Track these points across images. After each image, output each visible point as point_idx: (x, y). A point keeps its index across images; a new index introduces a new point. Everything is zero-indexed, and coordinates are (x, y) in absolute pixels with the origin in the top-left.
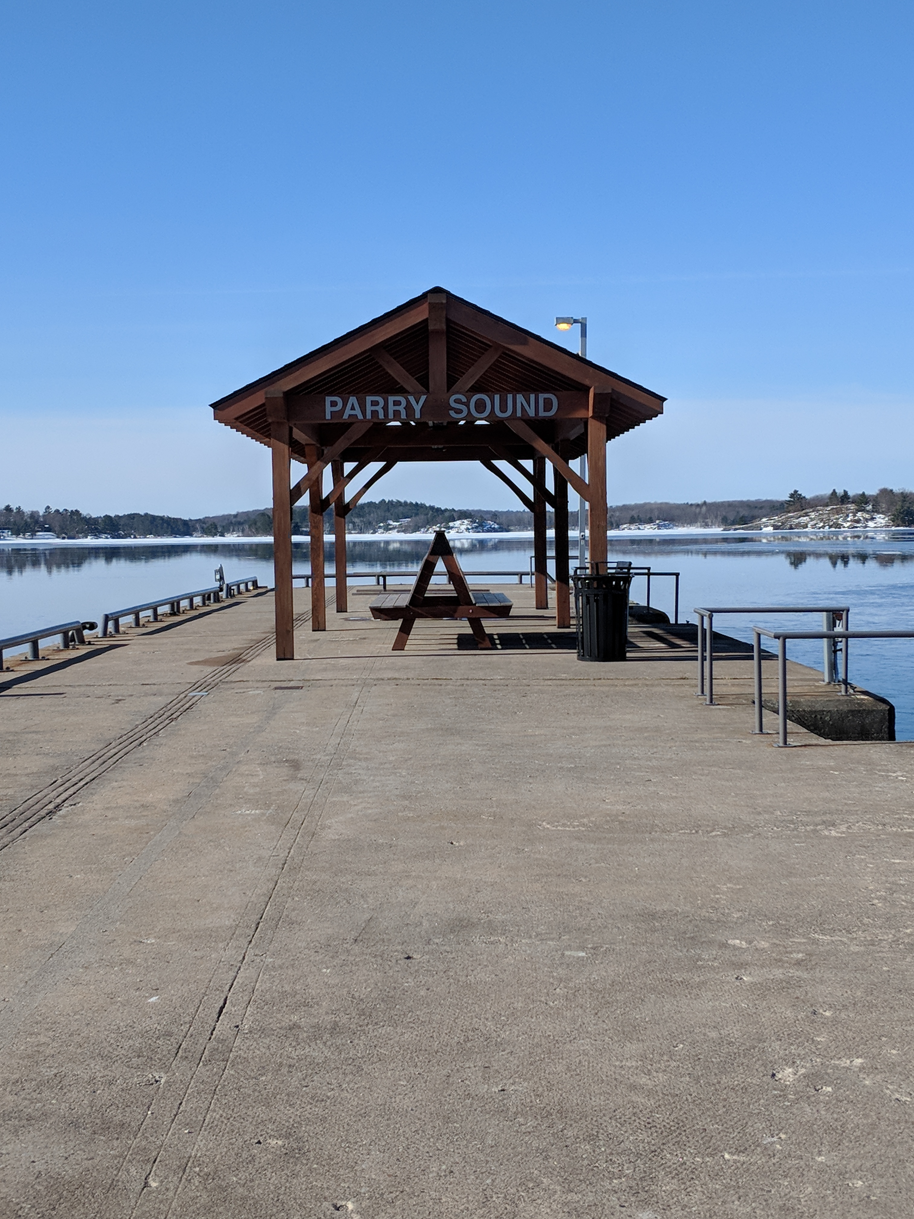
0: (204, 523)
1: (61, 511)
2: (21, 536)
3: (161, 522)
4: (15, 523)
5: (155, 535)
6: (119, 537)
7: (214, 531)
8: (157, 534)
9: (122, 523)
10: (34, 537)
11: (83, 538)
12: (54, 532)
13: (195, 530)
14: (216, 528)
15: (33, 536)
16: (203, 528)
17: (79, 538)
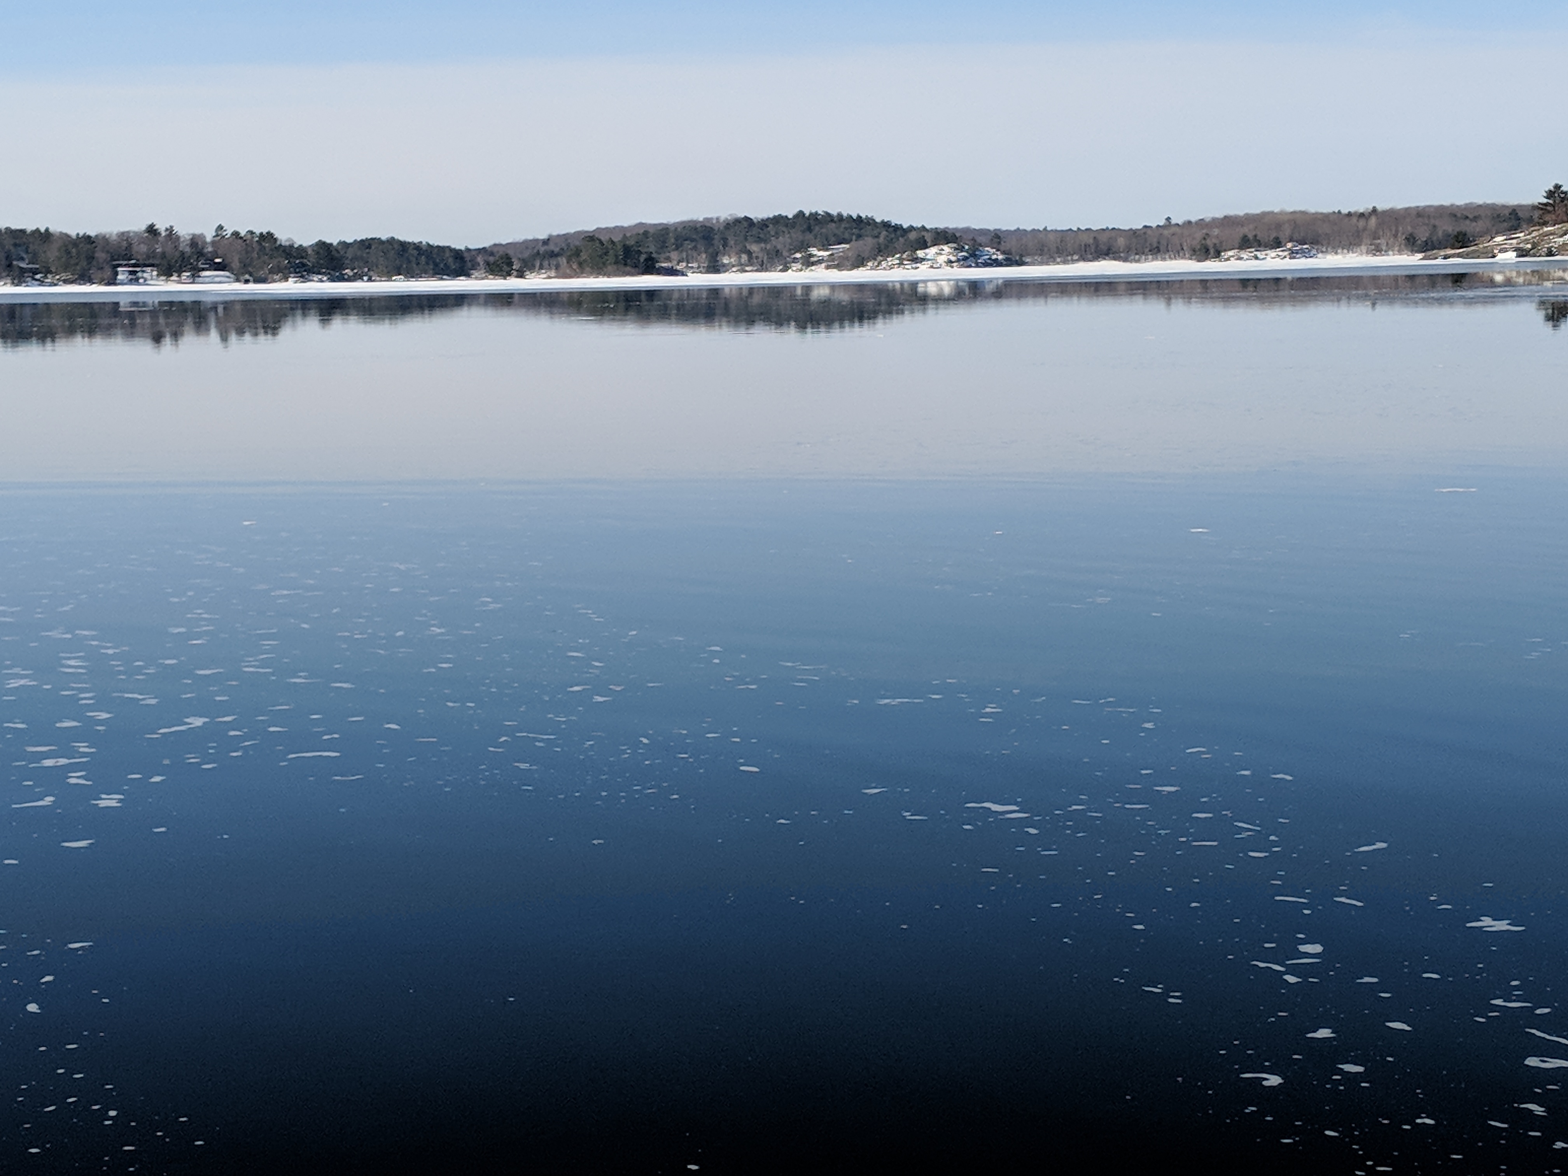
0: (492, 254)
1: (243, 234)
2: (174, 278)
3: (415, 252)
4: (163, 255)
5: (406, 276)
6: (342, 279)
7: (505, 268)
8: (410, 274)
9: (349, 255)
10: (197, 279)
11: (280, 281)
12: (231, 270)
13: (475, 266)
14: (510, 264)
15: (194, 278)
16: (488, 263)
17: (274, 281)
